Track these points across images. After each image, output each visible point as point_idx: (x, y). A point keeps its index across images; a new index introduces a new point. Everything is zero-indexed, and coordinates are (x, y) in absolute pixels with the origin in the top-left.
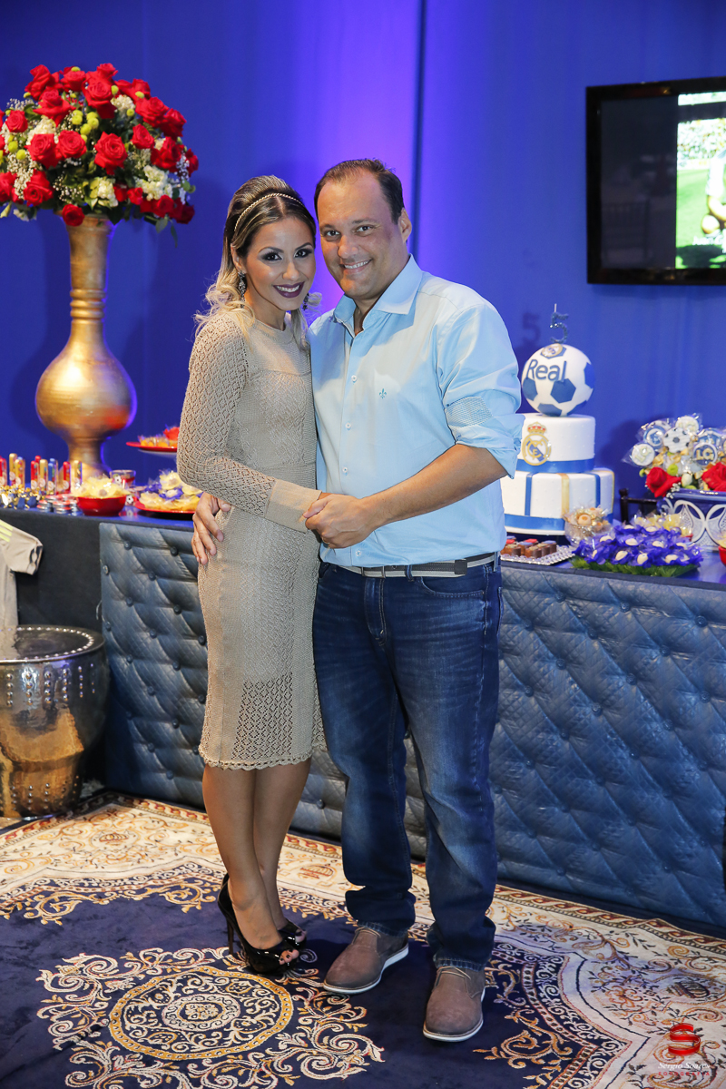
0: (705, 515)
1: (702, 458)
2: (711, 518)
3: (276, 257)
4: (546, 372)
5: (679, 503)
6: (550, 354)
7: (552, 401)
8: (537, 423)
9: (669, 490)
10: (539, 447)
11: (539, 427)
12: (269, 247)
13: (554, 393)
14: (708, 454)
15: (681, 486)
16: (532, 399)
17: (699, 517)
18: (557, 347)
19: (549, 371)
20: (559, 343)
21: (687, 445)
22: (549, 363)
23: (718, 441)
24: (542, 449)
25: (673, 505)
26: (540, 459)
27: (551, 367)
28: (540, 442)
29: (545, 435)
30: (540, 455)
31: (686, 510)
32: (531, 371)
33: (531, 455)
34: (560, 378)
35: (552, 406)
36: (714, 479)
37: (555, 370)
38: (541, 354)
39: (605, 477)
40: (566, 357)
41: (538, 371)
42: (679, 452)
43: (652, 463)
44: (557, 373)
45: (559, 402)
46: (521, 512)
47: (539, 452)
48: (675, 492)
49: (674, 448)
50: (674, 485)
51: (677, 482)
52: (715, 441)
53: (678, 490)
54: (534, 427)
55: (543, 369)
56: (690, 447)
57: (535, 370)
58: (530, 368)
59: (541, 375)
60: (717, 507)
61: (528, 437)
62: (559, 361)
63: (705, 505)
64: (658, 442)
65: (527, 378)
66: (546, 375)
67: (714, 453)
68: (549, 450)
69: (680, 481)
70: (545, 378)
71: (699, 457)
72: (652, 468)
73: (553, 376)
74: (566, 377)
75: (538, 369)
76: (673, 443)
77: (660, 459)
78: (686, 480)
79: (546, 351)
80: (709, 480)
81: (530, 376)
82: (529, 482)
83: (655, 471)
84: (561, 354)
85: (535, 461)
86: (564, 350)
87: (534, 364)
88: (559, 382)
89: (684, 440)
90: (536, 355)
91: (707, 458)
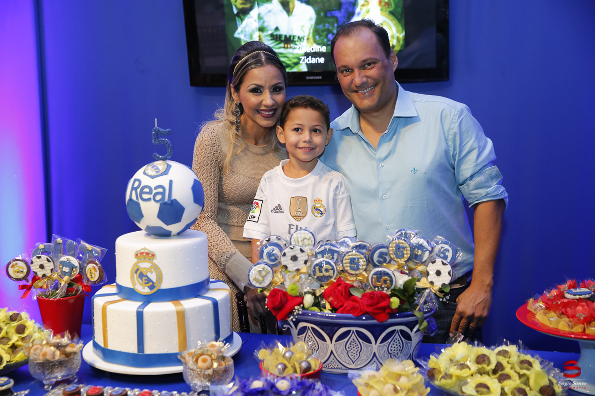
0: (331, 339)
1: (321, 274)
2: (336, 341)
3: (259, 91)
4: (150, 193)
5: (301, 325)
6: (154, 173)
7: (159, 223)
8: (145, 248)
9: (291, 313)
10: (149, 275)
11: (148, 254)
12: (254, 84)
13: (161, 215)
14: (327, 270)
15: (303, 308)
16: (139, 223)
17: (324, 340)
18: (160, 165)
19: (154, 191)
20: (164, 159)
21: (306, 262)
22: (153, 183)
23: (336, 256)
24: (153, 277)
25: (296, 327)
26: (151, 288)
27: (156, 188)
28: (149, 270)
29: (155, 261)
30: (151, 284)
31: (310, 333)
32: (134, 192)
33: (140, 284)
34: (166, 199)
35: (160, 228)
36: (336, 298)
37: (161, 190)
38: (144, 173)
39: (222, 300)
40: (171, 175)
41: (142, 192)
42: (298, 270)
43: (271, 284)
44: (163, 194)
45: (168, 224)
46: (133, 349)
47: (149, 280)
48: (298, 314)
49: (292, 266)
50: (296, 307)
51: (299, 305)
52: (333, 255)
53: (300, 312)
54: (142, 253)
55: (147, 190)
56: (308, 264)
57: (138, 190)
58: (133, 188)
59: (145, 196)
60: (343, 330)
61: (136, 264)
62: (164, 181)
63: (330, 328)
64: (276, 259)
65: (131, 199)
66: (151, 196)
67: (333, 269)
68: (160, 277)
69: (302, 303)
70: (149, 199)
71: (318, 274)
72: (272, 288)
73: (158, 197)
74: (174, 197)
75: (142, 190)
76: (291, 261)
77: (279, 278)
78: (308, 300)
79: (148, 169)
80: (331, 299)
81: (134, 197)
82: (140, 316)
83: (275, 293)
84: (166, 173)
85: (146, 291)
86: (169, 167)
87: (137, 184)
88: (165, 203)
89: (302, 257)
90: (139, 174)
91: (326, 274)
